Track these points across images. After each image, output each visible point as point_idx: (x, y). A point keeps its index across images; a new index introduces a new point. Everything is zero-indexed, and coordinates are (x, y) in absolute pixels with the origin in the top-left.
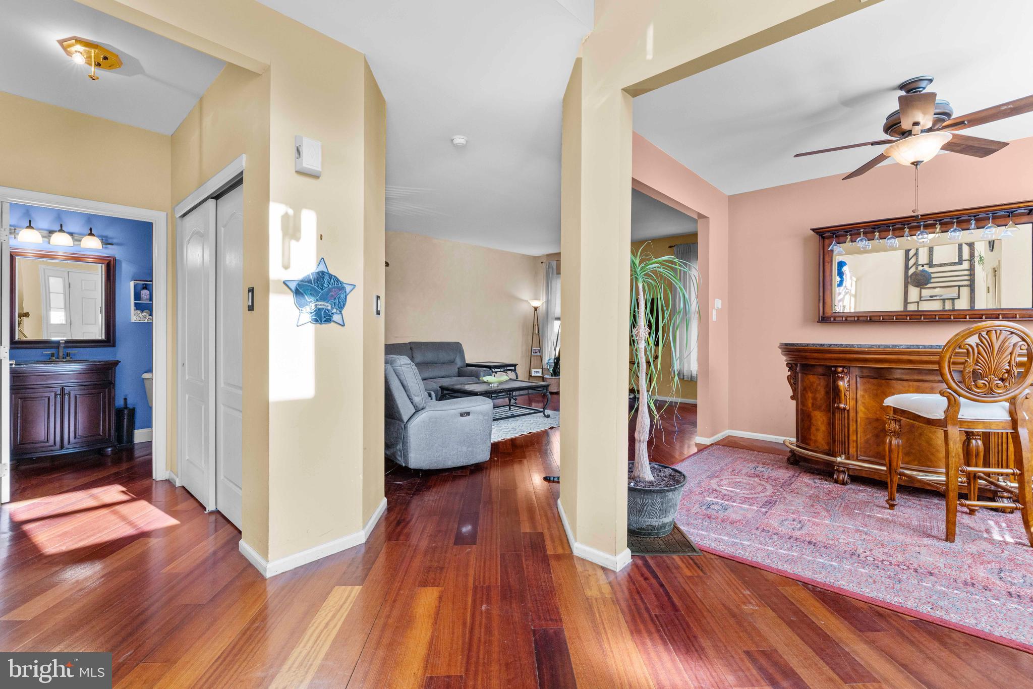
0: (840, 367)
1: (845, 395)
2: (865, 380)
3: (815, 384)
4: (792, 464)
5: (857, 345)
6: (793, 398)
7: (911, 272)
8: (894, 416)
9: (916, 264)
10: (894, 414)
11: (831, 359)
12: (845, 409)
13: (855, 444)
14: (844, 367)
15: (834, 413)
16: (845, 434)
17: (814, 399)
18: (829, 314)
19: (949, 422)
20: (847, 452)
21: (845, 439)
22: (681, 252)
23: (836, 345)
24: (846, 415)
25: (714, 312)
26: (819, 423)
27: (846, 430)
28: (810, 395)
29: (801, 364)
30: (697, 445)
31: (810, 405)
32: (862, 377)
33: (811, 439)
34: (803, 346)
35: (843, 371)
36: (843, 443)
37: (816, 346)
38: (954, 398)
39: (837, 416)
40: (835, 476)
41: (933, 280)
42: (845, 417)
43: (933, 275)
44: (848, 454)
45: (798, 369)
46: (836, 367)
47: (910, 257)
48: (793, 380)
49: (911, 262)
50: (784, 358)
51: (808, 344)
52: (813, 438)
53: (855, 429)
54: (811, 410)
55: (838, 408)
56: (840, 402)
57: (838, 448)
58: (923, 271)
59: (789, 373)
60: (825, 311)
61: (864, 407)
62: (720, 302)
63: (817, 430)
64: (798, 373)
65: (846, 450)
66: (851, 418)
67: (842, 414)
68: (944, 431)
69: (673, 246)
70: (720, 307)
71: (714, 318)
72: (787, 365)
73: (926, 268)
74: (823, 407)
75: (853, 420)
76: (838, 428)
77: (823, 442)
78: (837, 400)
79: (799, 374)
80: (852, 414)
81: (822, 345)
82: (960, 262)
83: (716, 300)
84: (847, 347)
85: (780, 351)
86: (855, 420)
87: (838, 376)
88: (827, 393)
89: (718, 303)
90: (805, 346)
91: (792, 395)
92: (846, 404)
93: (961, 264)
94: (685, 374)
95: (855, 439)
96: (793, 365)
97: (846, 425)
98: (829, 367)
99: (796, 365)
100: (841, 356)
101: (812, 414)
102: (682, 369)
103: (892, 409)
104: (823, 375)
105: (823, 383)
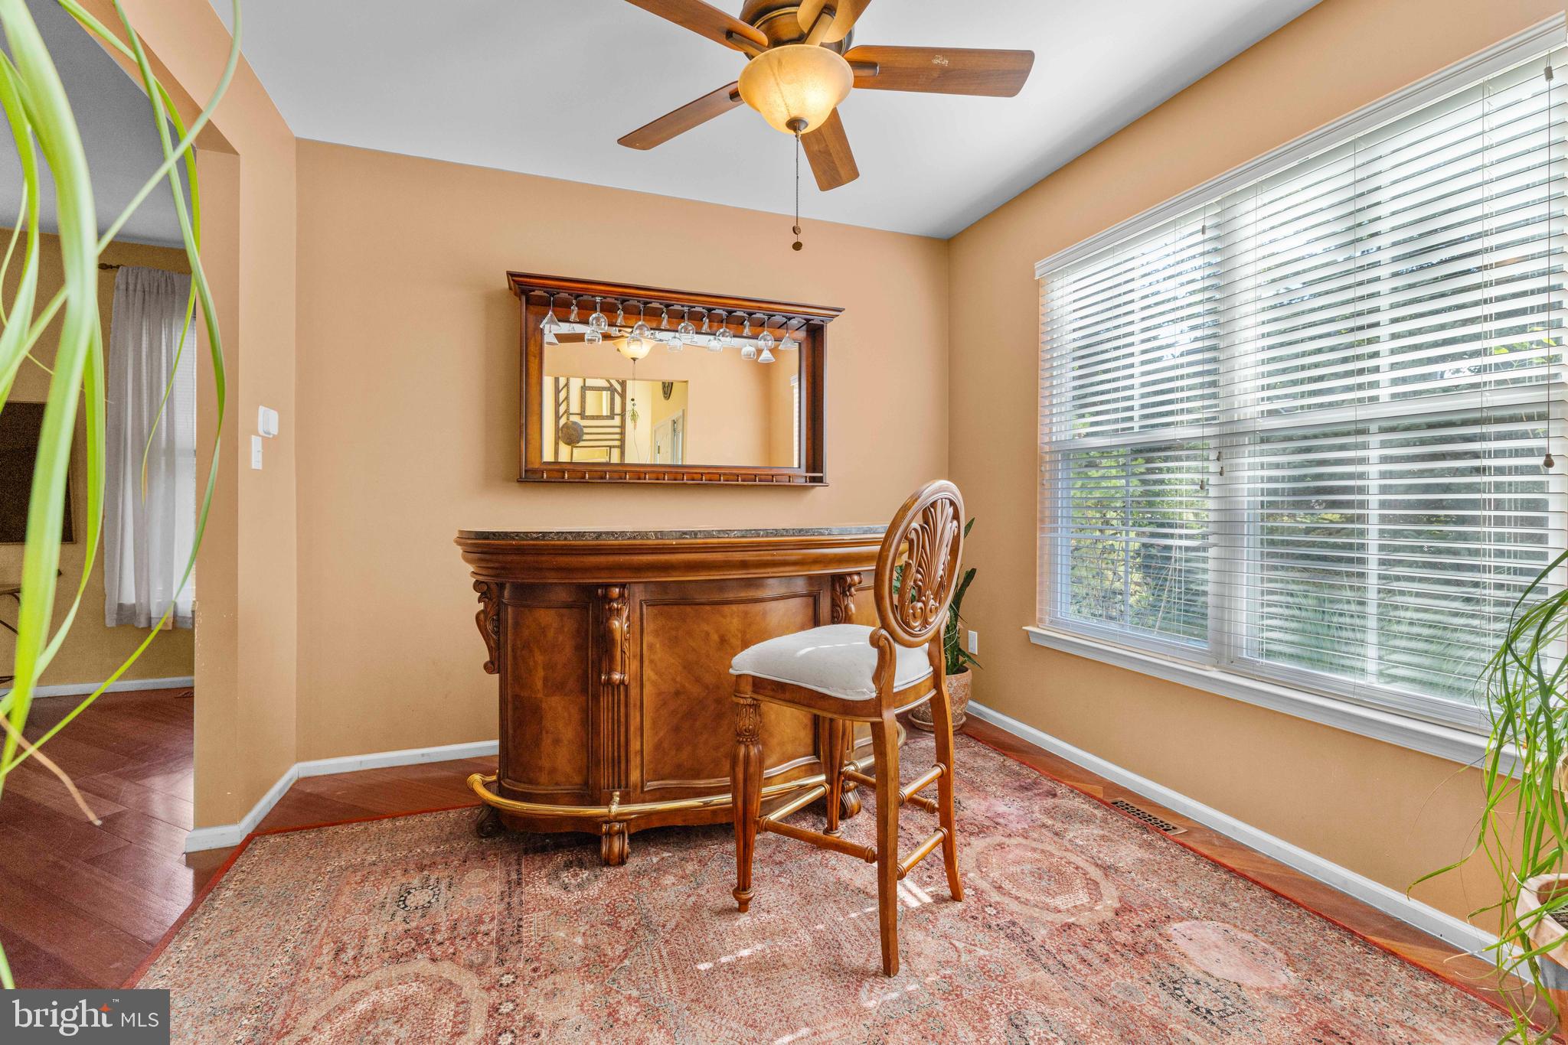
0: (615, 585)
1: (623, 652)
2: (655, 610)
3: (552, 630)
4: (488, 835)
5: (656, 533)
6: (489, 667)
7: (563, 421)
8: (755, 696)
9: (567, 412)
10: (754, 692)
11: (599, 568)
12: (622, 682)
13: (639, 758)
14: (623, 586)
15: (596, 698)
16: (619, 741)
17: (549, 667)
18: (536, 466)
19: (884, 703)
20: (623, 783)
21: (619, 752)
22: (139, 287)
23: (613, 533)
24: (622, 697)
25: (256, 443)
26: (560, 725)
27: (623, 730)
28: (540, 658)
29: (513, 584)
30: (192, 859)
31: (539, 684)
32: (652, 604)
33: (541, 769)
34: (532, 539)
35: (621, 595)
36: (616, 762)
37: (566, 539)
38: (890, 647)
39: (604, 702)
40: (604, 849)
41: (586, 437)
42: (619, 700)
43: (586, 430)
44: (627, 786)
45: (506, 593)
46: (607, 586)
47: (561, 401)
48: (492, 624)
49: (562, 409)
50: (471, 568)
51: (544, 534)
52: (545, 763)
53: (639, 724)
54: (540, 695)
55: (609, 682)
56: (610, 671)
57: (605, 778)
58: (575, 423)
59: (481, 606)
60: (529, 460)
61: (653, 670)
62: (274, 415)
63: (557, 742)
64: (506, 605)
65: (623, 777)
66: (632, 702)
67: (613, 695)
68: (873, 724)
69: (111, 267)
70: (274, 430)
71: (256, 461)
72: (477, 586)
73: (575, 419)
74: (571, 684)
75: (635, 705)
76: (605, 728)
77: (568, 769)
78: (605, 665)
79: (510, 609)
80: (634, 692)
81: (579, 535)
82: (612, 417)
83: (262, 409)
84: (634, 538)
85: (459, 550)
86: (638, 704)
87: (610, 609)
88: (581, 648)
89: (268, 420)
90: (537, 539)
91: (488, 659)
92: (623, 672)
93: (613, 419)
94: (153, 615)
95: (638, 747)
96: (493, 586)
97: (623, 720)
98: (589, 590)
99: (501, 587)
100: (622, 559)
101: (544, 705)
102: (143, 600)
103: (751, 680)
104: (569, 606)
105: (570, 625)
